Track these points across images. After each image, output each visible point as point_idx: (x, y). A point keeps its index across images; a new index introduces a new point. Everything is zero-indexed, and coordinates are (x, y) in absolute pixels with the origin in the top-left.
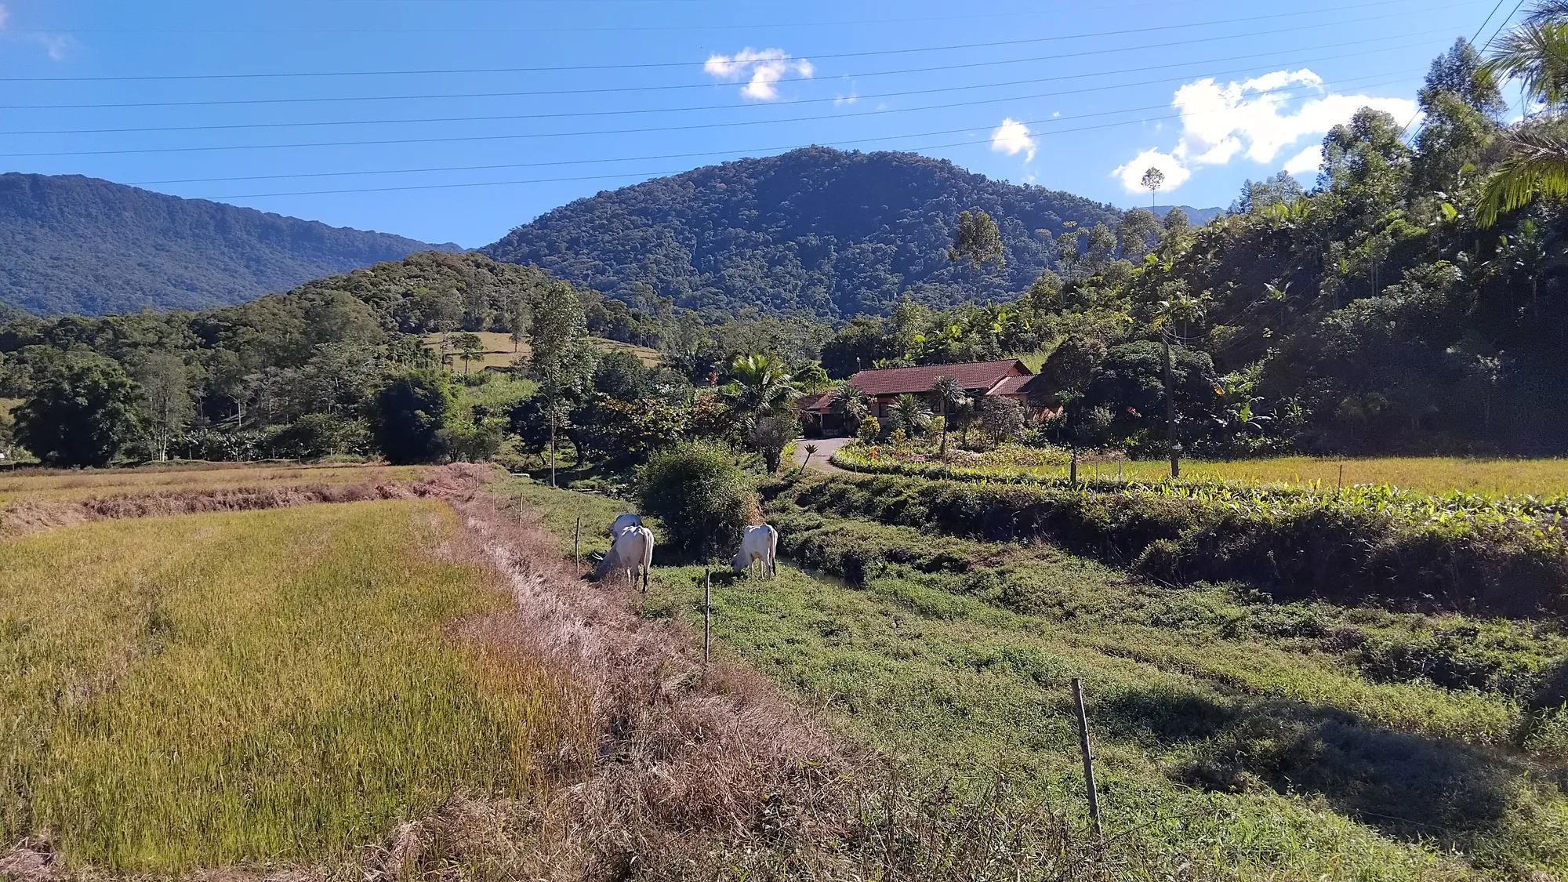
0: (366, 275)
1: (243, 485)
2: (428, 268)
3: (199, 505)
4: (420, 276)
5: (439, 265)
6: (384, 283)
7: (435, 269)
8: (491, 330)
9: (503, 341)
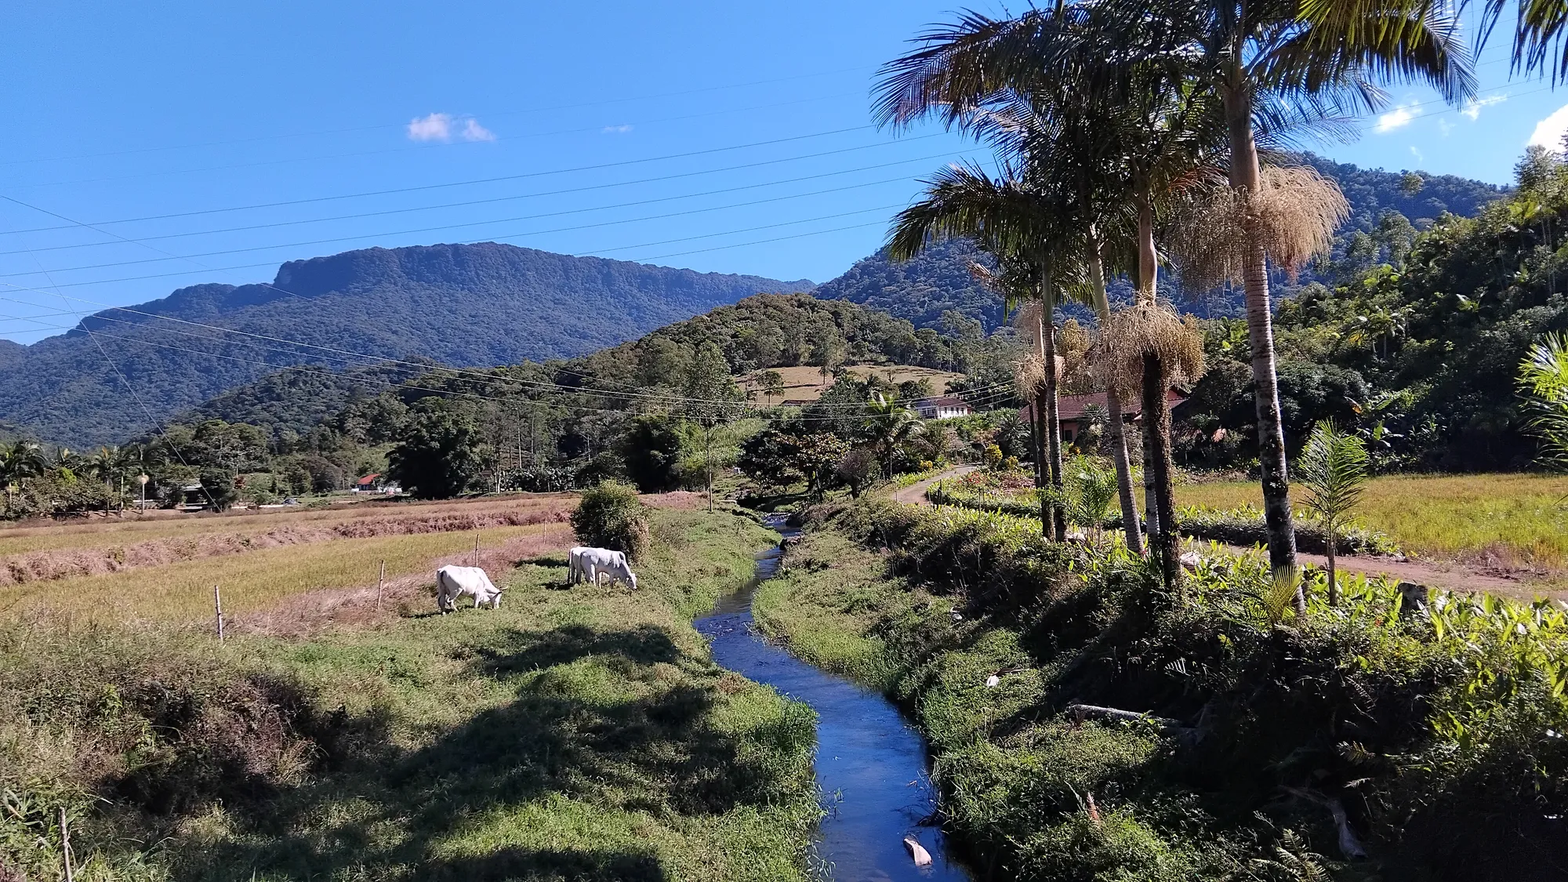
0: (703, 321)
1: (452, 513)
2: (756, 310)
3: (415, 528)
4: (748, 318)
5: (766, 306)
6: (717, 326)
7: (763, 311)
8: (808, 364)
9: (811, 375)
